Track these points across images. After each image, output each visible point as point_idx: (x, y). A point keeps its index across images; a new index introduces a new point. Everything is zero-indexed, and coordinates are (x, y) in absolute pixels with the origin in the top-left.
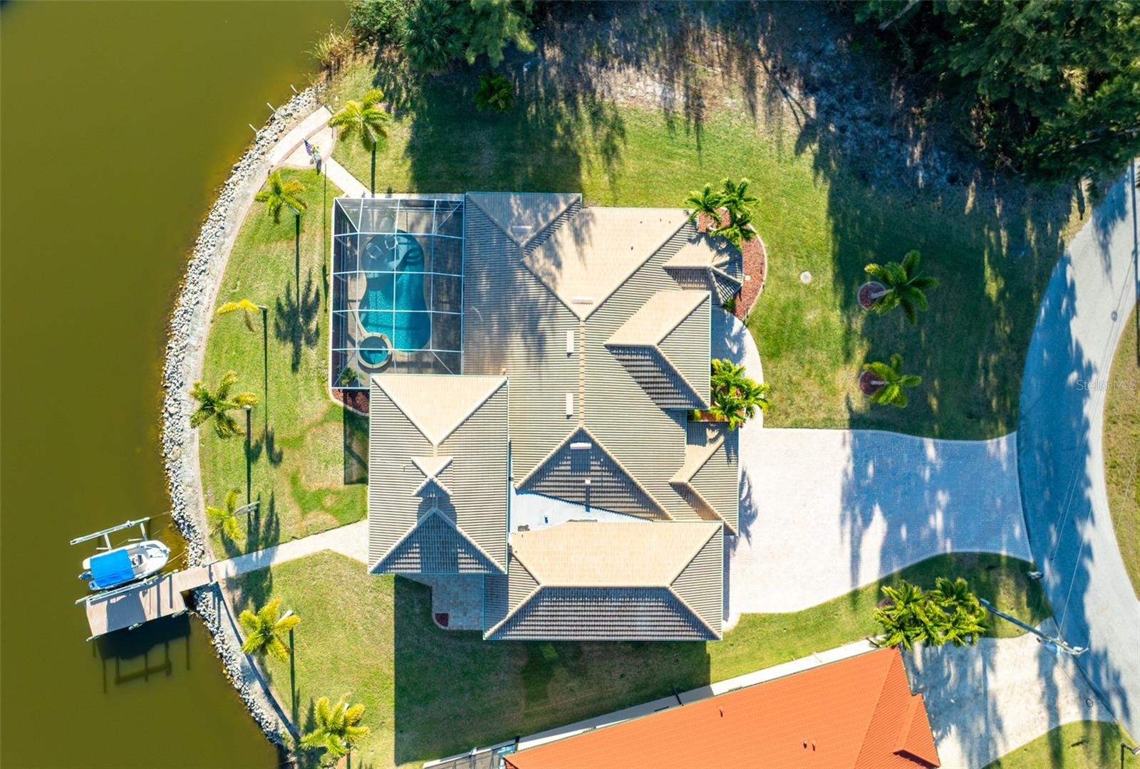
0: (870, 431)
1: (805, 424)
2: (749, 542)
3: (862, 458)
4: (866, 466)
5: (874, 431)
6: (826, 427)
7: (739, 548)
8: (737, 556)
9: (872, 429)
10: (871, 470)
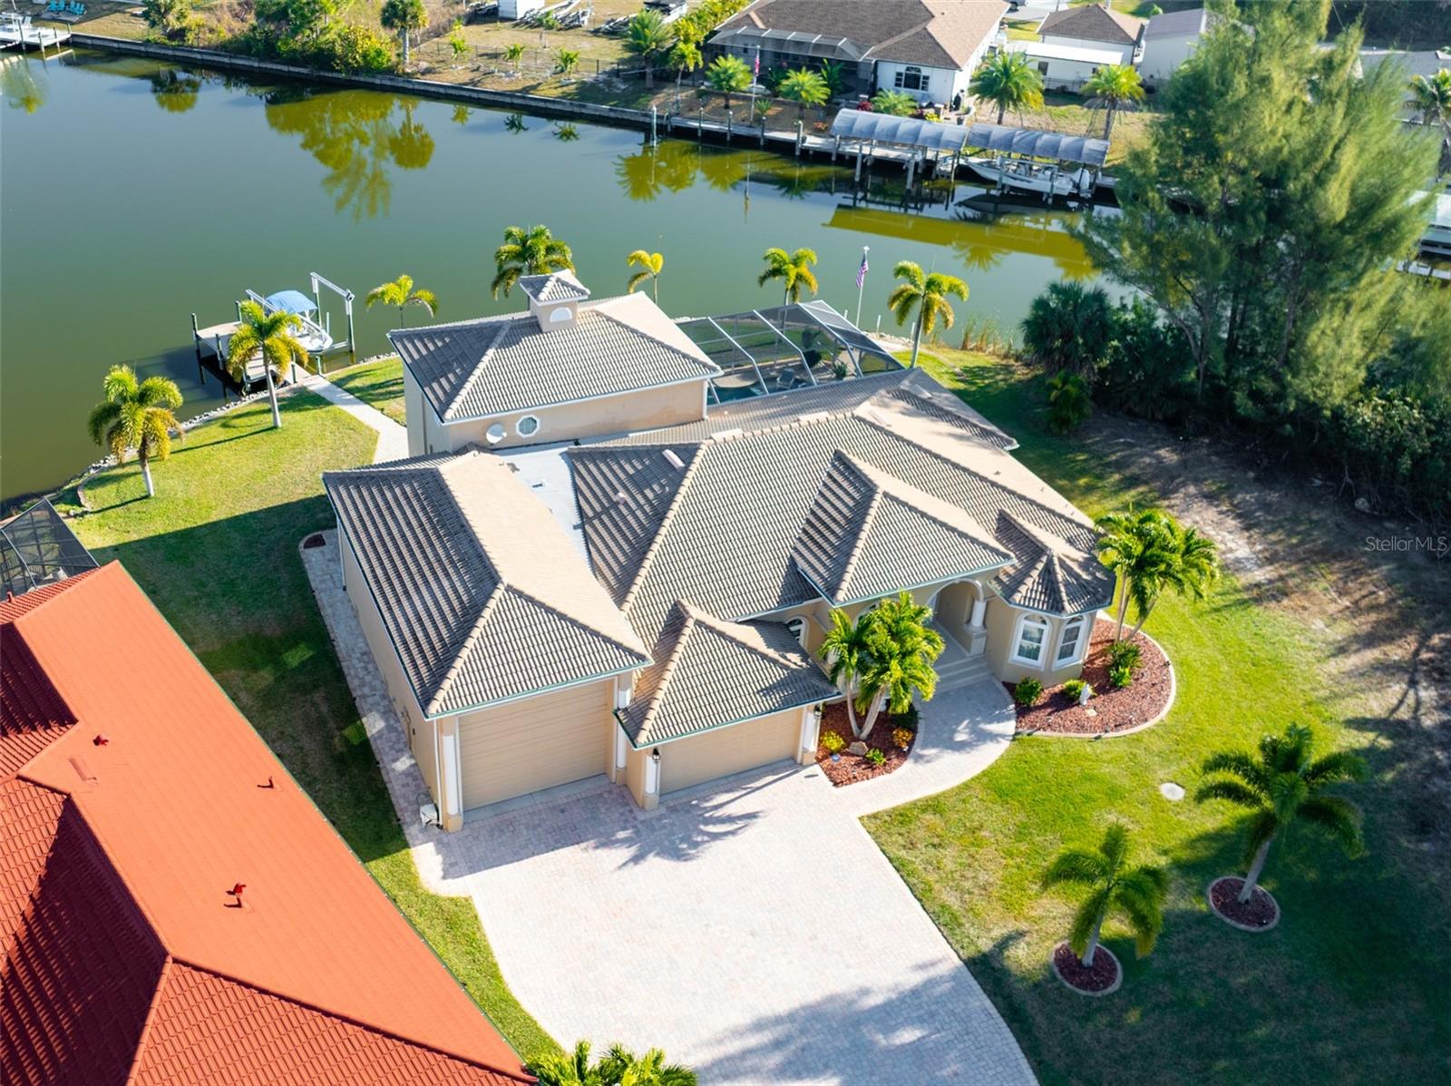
0: (988, 1003)
1: (913, 880)
2: (625, 864)
3: (920, 1006)
4: (909, 1022)
5: (993, 1011)
6: (935, 918)
7: (603, 853)
8: (586, 855)
9: (994, 1003)
10: (908, 1036)
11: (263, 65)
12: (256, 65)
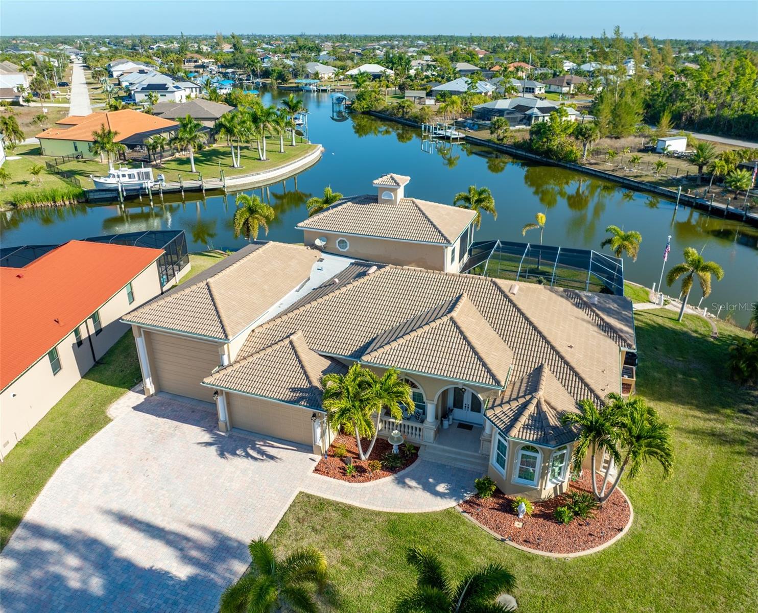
11: (527, 154)
12: (524, 154)
